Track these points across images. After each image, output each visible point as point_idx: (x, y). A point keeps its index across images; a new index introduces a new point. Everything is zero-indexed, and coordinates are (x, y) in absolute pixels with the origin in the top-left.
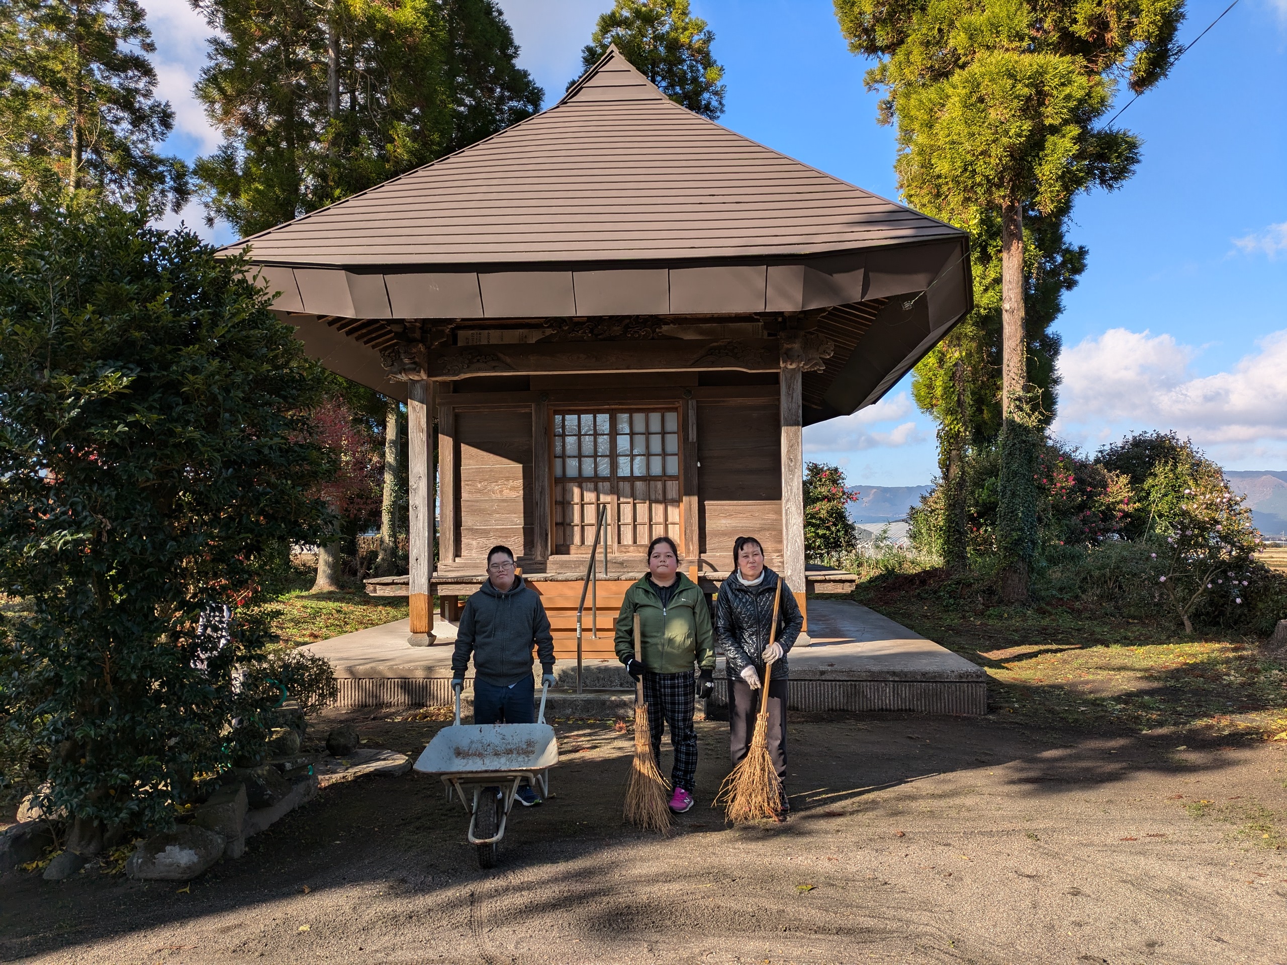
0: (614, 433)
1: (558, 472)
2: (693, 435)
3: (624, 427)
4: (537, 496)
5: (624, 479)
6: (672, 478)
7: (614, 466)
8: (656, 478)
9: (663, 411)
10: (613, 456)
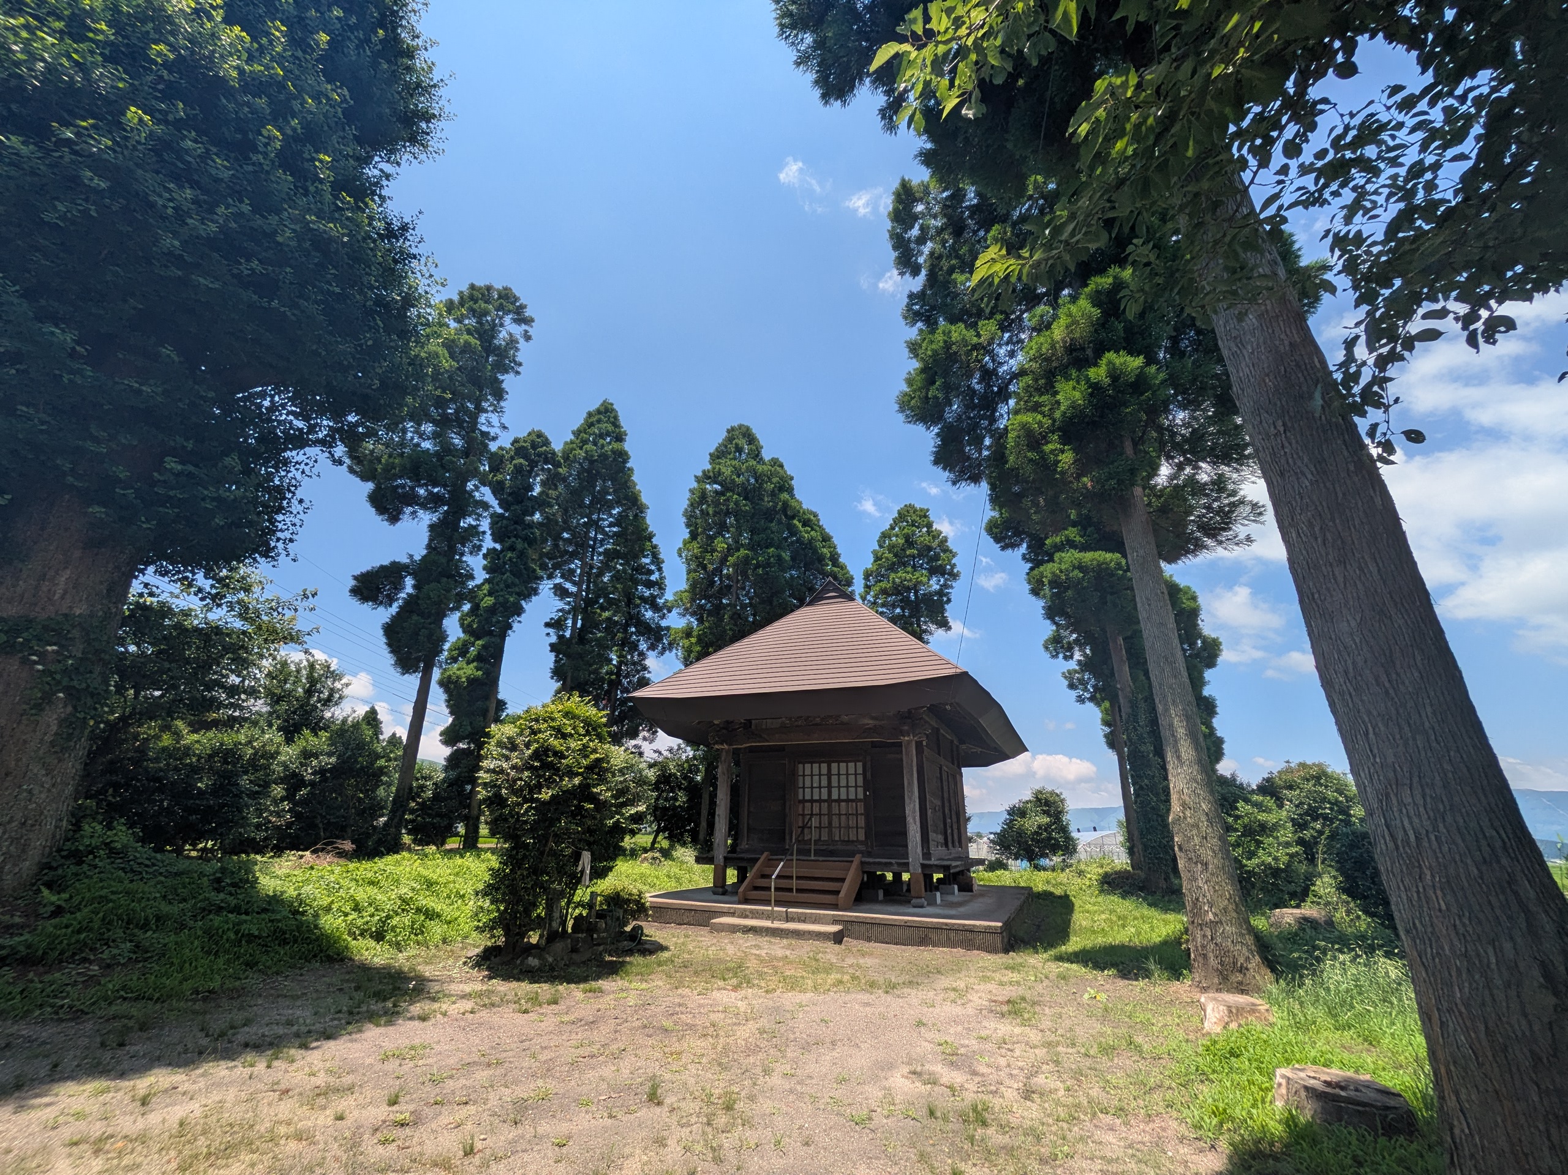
0: (829, 775)
1: (801, 797)
2: (869, 774)
3: (834, 771)
4: (787, 810)
5: (835, 801)
6: (860, 800)
7: (830, 793)
8: (852, 801)
9: (855, 762)
10: (829, 787)
